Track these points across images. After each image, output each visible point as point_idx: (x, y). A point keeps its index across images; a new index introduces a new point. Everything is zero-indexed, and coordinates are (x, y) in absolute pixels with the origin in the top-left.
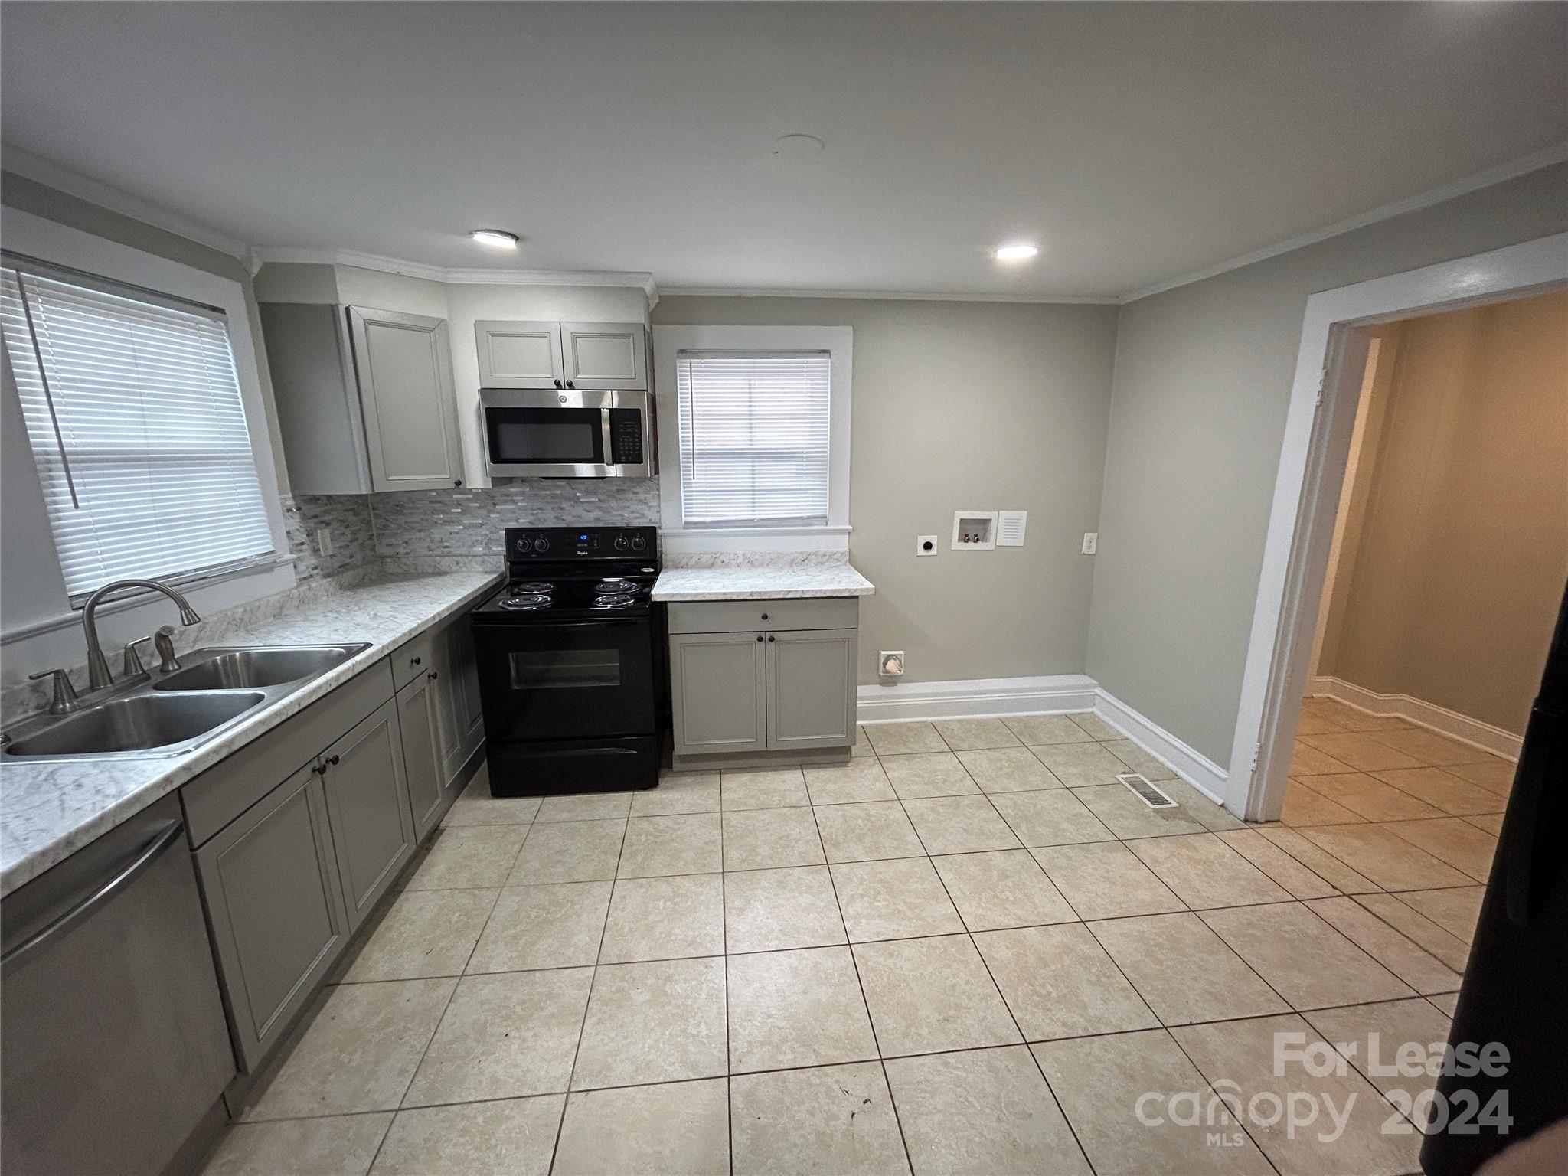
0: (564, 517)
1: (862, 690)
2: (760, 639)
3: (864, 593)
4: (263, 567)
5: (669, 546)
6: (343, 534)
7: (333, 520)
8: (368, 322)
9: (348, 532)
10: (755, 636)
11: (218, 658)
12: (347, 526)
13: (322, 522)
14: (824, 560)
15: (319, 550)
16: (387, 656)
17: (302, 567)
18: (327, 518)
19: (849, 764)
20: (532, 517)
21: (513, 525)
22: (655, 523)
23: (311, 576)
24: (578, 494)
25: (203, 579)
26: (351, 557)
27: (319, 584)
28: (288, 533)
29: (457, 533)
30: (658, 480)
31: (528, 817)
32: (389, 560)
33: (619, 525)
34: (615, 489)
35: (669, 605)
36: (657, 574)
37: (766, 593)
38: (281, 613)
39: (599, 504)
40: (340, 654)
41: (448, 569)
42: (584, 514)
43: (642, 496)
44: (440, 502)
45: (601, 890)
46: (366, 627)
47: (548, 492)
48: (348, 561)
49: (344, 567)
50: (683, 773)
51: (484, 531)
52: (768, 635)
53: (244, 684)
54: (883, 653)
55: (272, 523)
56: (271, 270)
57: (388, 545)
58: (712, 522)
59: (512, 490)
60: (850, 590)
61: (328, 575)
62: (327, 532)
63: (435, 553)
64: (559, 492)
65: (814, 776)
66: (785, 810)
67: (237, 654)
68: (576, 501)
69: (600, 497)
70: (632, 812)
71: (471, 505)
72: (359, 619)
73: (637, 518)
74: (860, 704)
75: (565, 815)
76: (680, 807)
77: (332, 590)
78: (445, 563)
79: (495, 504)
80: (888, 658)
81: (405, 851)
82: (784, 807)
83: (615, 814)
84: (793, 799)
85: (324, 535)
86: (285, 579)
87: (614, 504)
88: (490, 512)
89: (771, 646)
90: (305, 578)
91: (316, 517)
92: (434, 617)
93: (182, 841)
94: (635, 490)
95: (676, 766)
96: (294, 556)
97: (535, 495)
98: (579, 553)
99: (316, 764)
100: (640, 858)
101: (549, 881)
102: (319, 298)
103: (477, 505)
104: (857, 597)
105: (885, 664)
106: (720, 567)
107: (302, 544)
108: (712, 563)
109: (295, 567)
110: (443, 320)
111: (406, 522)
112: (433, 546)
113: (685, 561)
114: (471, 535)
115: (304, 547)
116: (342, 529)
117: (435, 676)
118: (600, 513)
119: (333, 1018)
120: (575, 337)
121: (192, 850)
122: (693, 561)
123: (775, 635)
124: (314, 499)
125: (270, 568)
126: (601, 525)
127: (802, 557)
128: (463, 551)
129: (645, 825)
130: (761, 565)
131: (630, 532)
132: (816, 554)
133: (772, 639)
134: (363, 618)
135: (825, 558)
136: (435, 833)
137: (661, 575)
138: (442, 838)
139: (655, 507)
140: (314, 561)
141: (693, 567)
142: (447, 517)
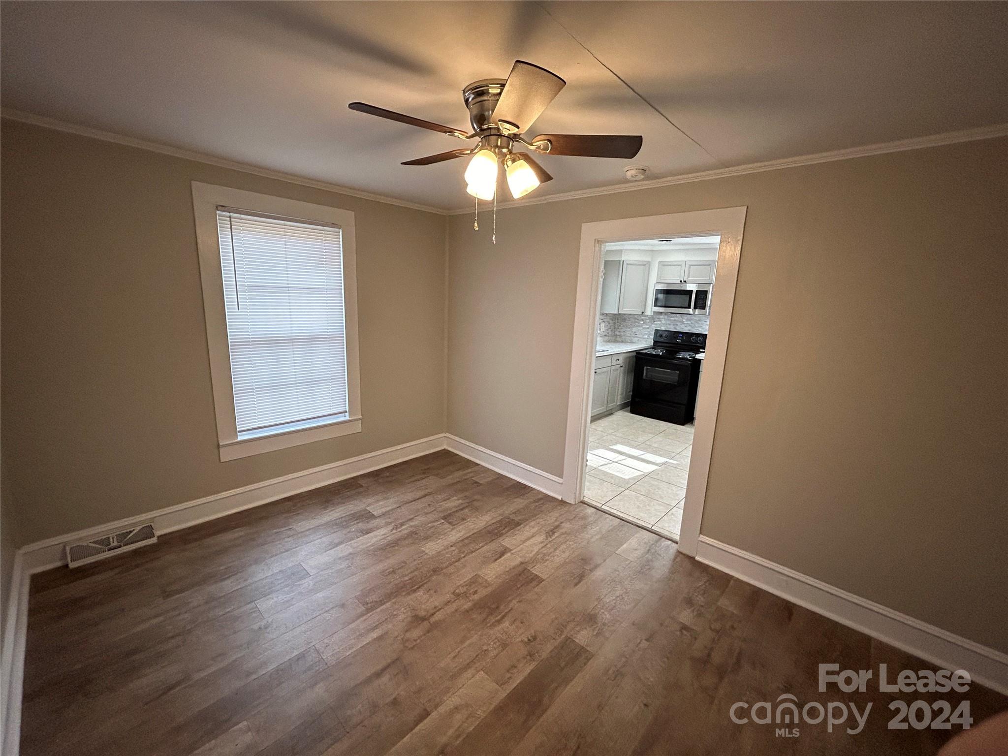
0: (676, 327)
7: (606, 321)
8: (628, 264)
12: (609, 324)
13: (603, 321)
15: (601, 329)
20: (666, 327)
21: (659, 329)
24: (683, 319)
26: (608, 333)
29: (640, 330)
32: (618, 336)
34: (698, 319)
35: (701, 360)
39: (691, 324)
41: (634, 342)
44: (638, 318)
47: (673, 318)
51: (649, 330)
56: (608, 252)
57: (619, 332)
62: (604, 324)
63: (632, 336)
68: (682, 322)
73: (702, 330)
77: (601, 341)
79: (653, 321)
88: (652, 324)
97: (669, 318)
98: (678, 339)
103: (649, 320)
110: (649, 262)
111: (626, 324)
112: (632, 333)
114: (645, 331)
117: (622, 366)
120: (691, 265)
124: (603, 314)
126: (690, 332)
128: (641, 336)
131: (698, 335)
142: (638, 324)
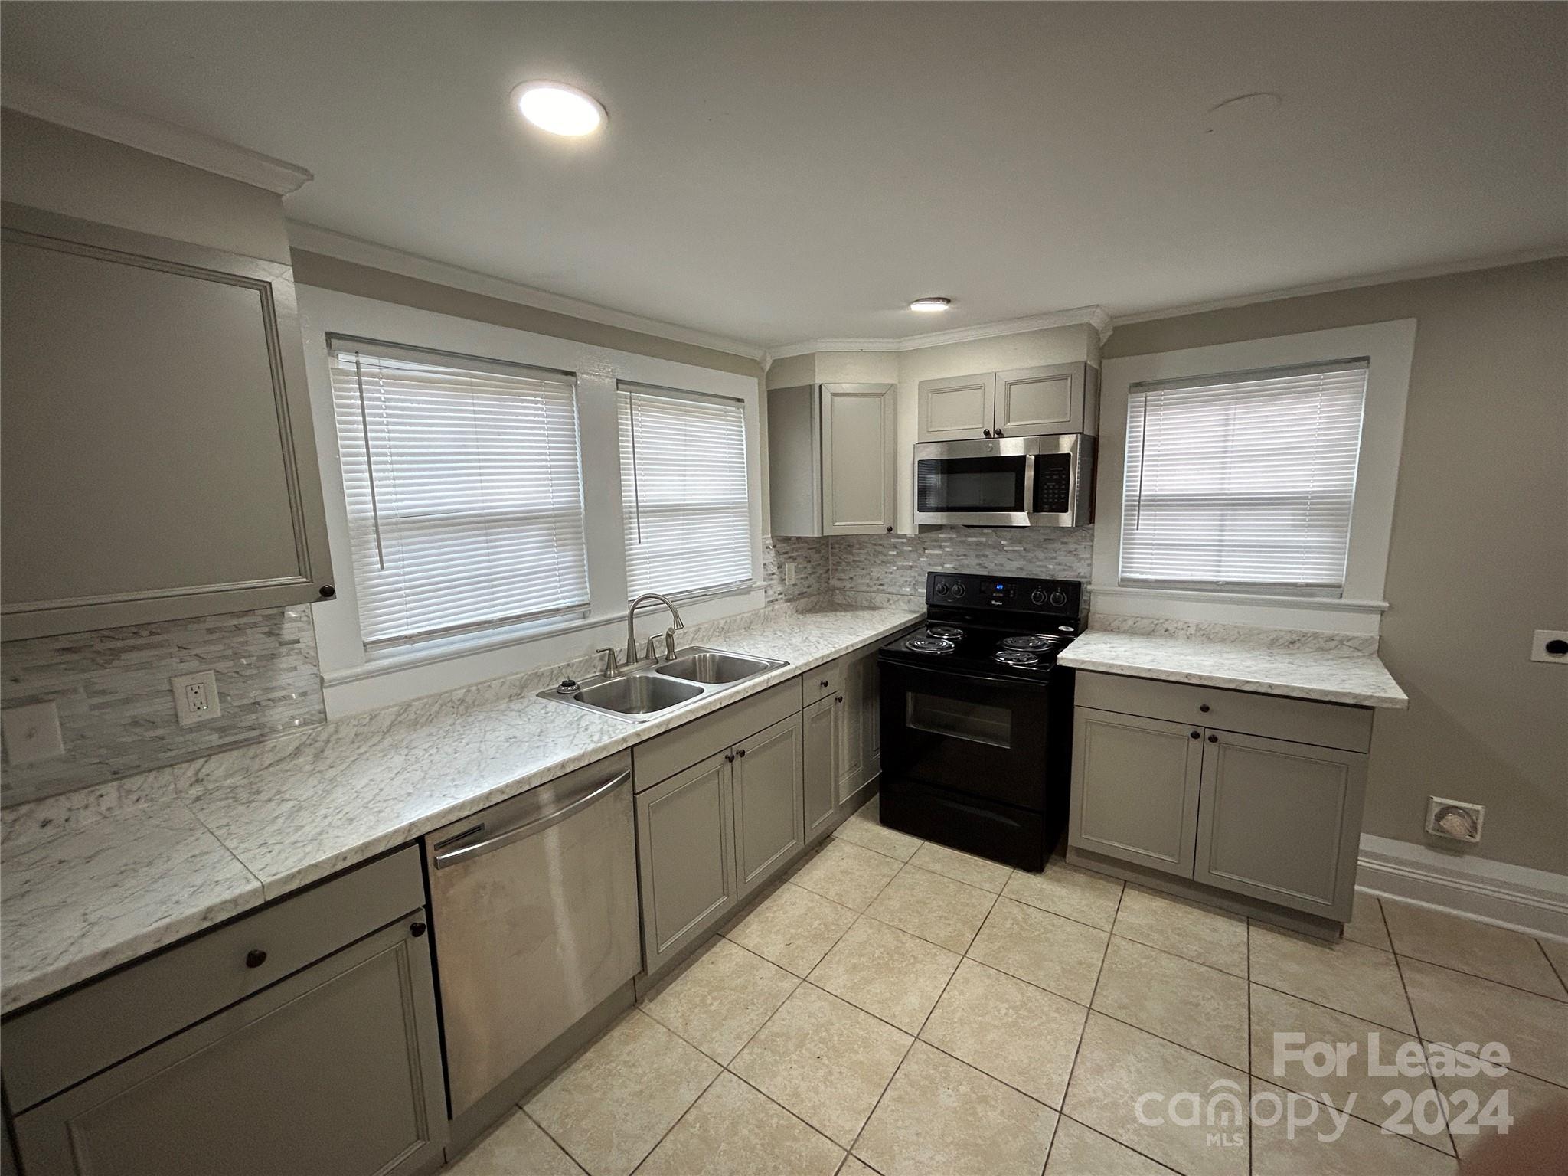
0: (986, 565)
1: (1368, 842)
2: (1195, 736)
3: (1385, 705)
4: (742, 590)
5: (1099, 605)
6: (805, 568)
7: (799, 556)
8: (835, 395)
9: (809, 566)
10: (1189, 731)
11: (697, 656)
12: (810, 562)
13: (790, 557)
14: (1327, 646)
15: (784, 580)
16: (799, 675)
17: (771, 592)
18: (795, 554)
19: (1337, 948)
20: (957, 563)
21: (939, 569)
22: (1082, 577)
23: (777, 600)
24: (1003, 542)
25: (704, 596)
26: (809, 587)
27: (782, 606)
28: (764, 565)
29: (891, 573)
30: (1093, 529)
31: (904, 855)
32: (838, 592)
33: (1043, 577)
34: (1041, 538)
35: (1077, 672)
36: (1077, 634)
37: (1210, 678)
38: (748, 626)
39: (1024, 553)
40: (766, 667)
41: (877, 604)
42: (1007, 563)
43: (1072, 547)
44: (880, 545)
45: (948, 961)
46: (795, 648)
47: (974, 539)
48: (805, 590)
49: (802, 594)
50: (1076, 868)
51: (912, 574)
52: (1208, 733)
53: (701, 678)
54: (1436, 799)
55: (754, 558)
56: (778, 364)
57: (839, 579)
58: (1157, 581)
59: (942, 536)
60: (1356, 696)
61: (788, 601)
62: (793, 565)
63: (872, 589)
64: (984, 539)
65: (1262, 938)
66: (1203, 969)
67: (708, 655)
68: (1000, 548)
69: (1026, 546)
70: (1006, 890)
71: (905, 548)
72: (794, 640)
73: (1064, 570)
74: (1363, 862)
75: (938, 867)
76: (1062, 907)
77: (789, 613)
78: (879, 599)
79: (925, 549)
80: (1448, 809)
81: (792, 847)
82: (1203, 964)
83: (987, 886)
84: (1222, 959)
85: (790, 568)
86: (758, 599)
87: (1041, 555)
88: (919, 558)
89: (1211, 747)
90: (772, 601)
91: (786, 553)
92: (847, 648)
93: (628, 785)
94: (1065, 540)
95: (1071, 857)
96: (766, 583)
97: (962, 542)
98: (993, 602)
99: (728, 753)
100: (997, 945)
101: (902, 927)
102: (805, 382)
103: (910, 549)
104: (1371, 708)
105: (1440, 816)
106: (1161, 636)
107: (773, 574)
108: (1151, 631)
109: (766, 592)
110: (892, 385)
111: (854, 561)
112: (871, 583)
113: (1117, 623)
114: (902, 576)
115: (775, 576)
116: (805, 564)
117: (840, 700)
118: (1024, 563)
119: (712, 963)
120: (1009, 385)
121: (634, 794)
122: (1126, 626)
123: (1218, 734)
124: (787, 539)
125: (747, 591)
126: (1023, 575)
127: (1288, 637)
128: (894, 589)
129: (1015, 910)
130: (1223, 640)
131: (1051, 585)
132: (1316, 636)
133: (1213, 739)
134: (796, 640)
135: (1333, 644)
136: (824, 840)
137: (1081, 637)
138: (830, 847)
139: (1087, 559)
140: (780, 588)
141: (1125, 632)
142: (884, 559)
